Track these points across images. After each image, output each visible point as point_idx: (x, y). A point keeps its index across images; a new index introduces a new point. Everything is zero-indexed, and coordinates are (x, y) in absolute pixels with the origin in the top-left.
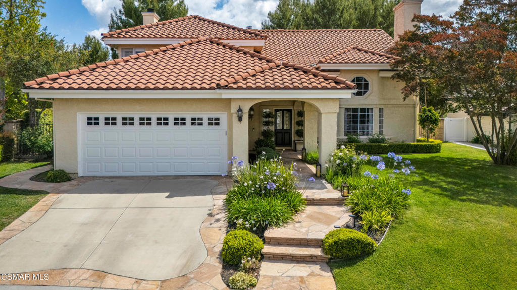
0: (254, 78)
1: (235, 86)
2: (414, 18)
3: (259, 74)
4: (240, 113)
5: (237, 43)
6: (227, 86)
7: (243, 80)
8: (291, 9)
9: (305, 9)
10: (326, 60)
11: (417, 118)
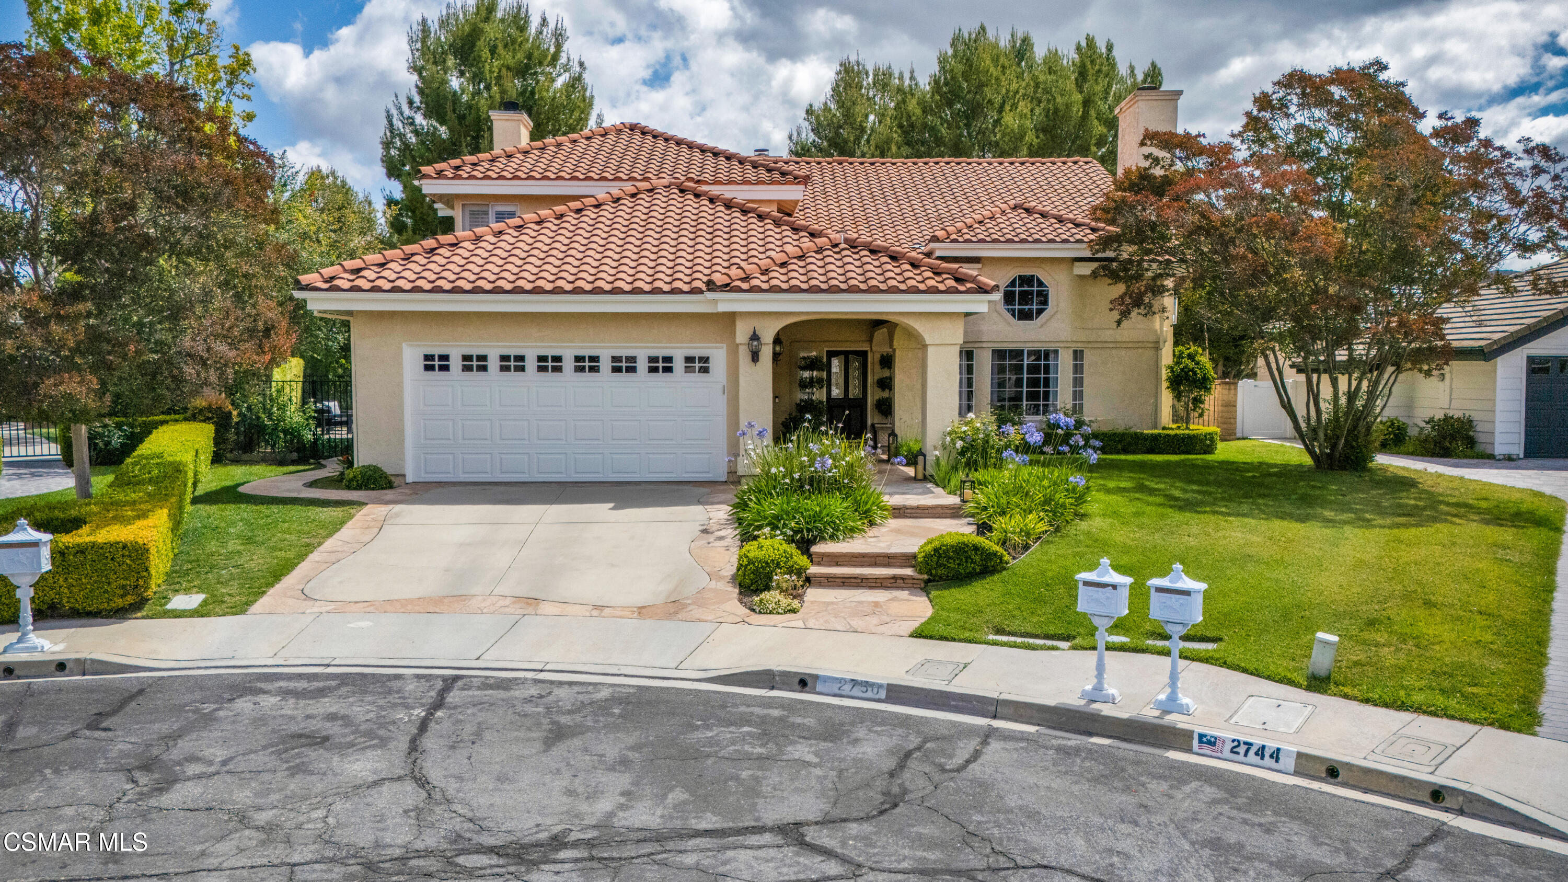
0: (784, 271)
1: (745, 286)
2: (1144, 139)
3: (795, 261)
4: (755, 343)
5: (740, 194)
6: (727, 285)
7: (762, 274)
8: (868, 99)
9: (904, 101)
10: (949, 235)
11: (1164, 374)
